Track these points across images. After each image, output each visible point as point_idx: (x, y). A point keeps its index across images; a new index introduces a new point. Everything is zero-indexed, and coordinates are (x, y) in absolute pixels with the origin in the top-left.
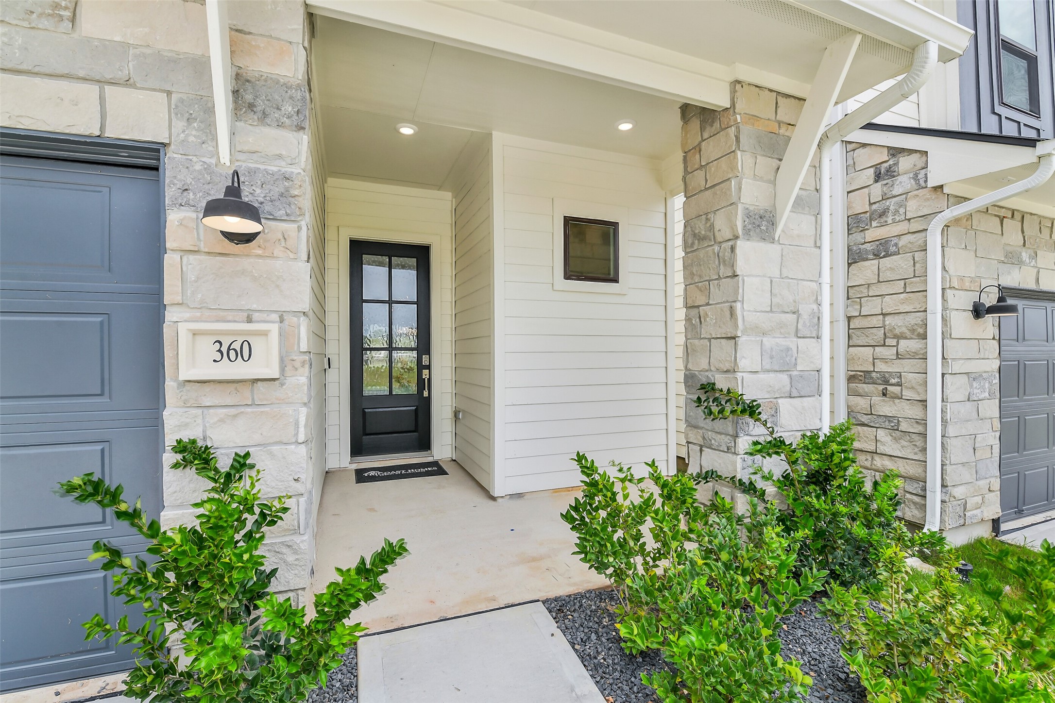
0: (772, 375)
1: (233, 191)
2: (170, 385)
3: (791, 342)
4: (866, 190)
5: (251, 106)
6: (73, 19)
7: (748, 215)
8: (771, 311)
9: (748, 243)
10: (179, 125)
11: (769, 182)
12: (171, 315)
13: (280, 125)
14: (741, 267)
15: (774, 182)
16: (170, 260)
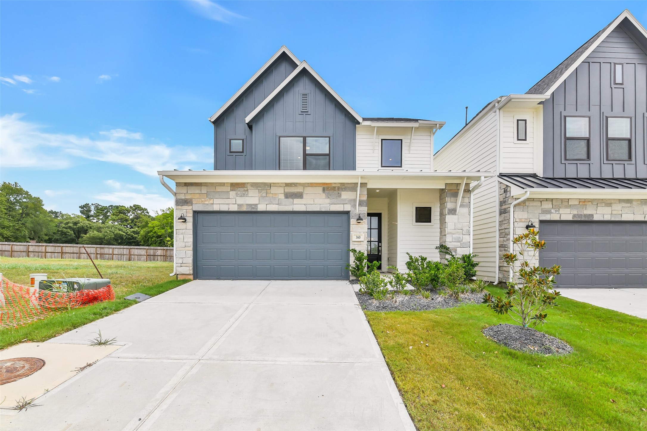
0: (455, 243)
1: (360, 217)
2: (351, 242)
3: (461, 236)
4: (502, 195)
5: (360, 204)
6: (341, 197)
7: (449, 210)
8: (455, 229)
9: (449, 216)
10: (352, 208)
11: (455, 203)
12: (351, 233)
13: (364, 206)
14: (447, 220)
15: (456, 202)
16: (351, 225)
